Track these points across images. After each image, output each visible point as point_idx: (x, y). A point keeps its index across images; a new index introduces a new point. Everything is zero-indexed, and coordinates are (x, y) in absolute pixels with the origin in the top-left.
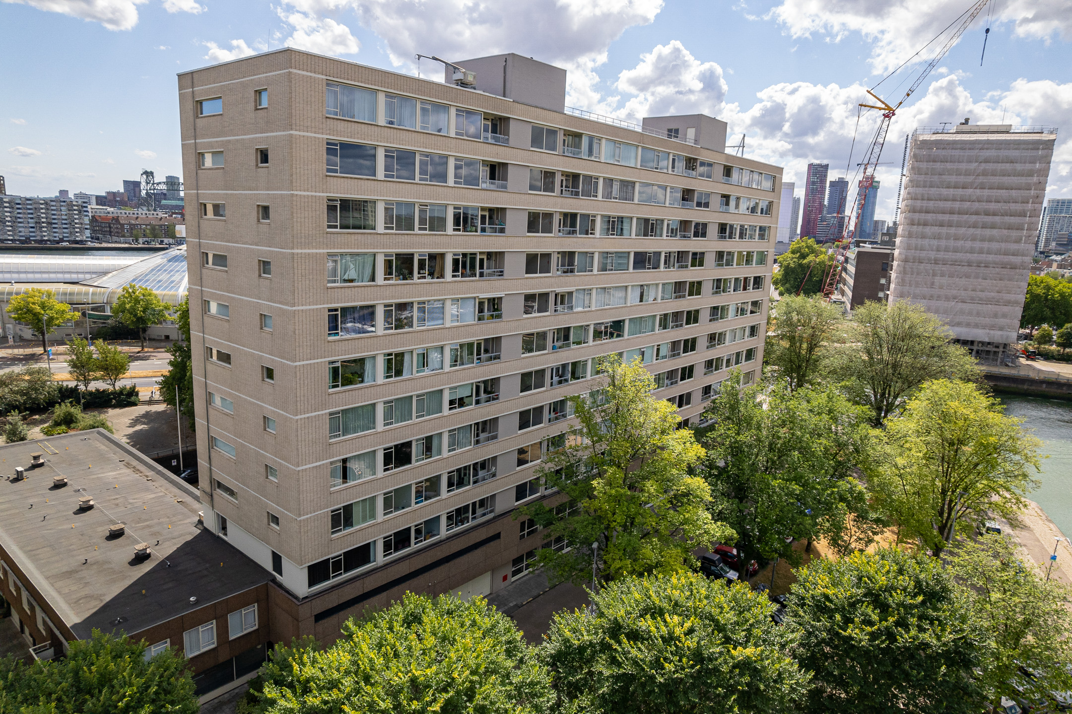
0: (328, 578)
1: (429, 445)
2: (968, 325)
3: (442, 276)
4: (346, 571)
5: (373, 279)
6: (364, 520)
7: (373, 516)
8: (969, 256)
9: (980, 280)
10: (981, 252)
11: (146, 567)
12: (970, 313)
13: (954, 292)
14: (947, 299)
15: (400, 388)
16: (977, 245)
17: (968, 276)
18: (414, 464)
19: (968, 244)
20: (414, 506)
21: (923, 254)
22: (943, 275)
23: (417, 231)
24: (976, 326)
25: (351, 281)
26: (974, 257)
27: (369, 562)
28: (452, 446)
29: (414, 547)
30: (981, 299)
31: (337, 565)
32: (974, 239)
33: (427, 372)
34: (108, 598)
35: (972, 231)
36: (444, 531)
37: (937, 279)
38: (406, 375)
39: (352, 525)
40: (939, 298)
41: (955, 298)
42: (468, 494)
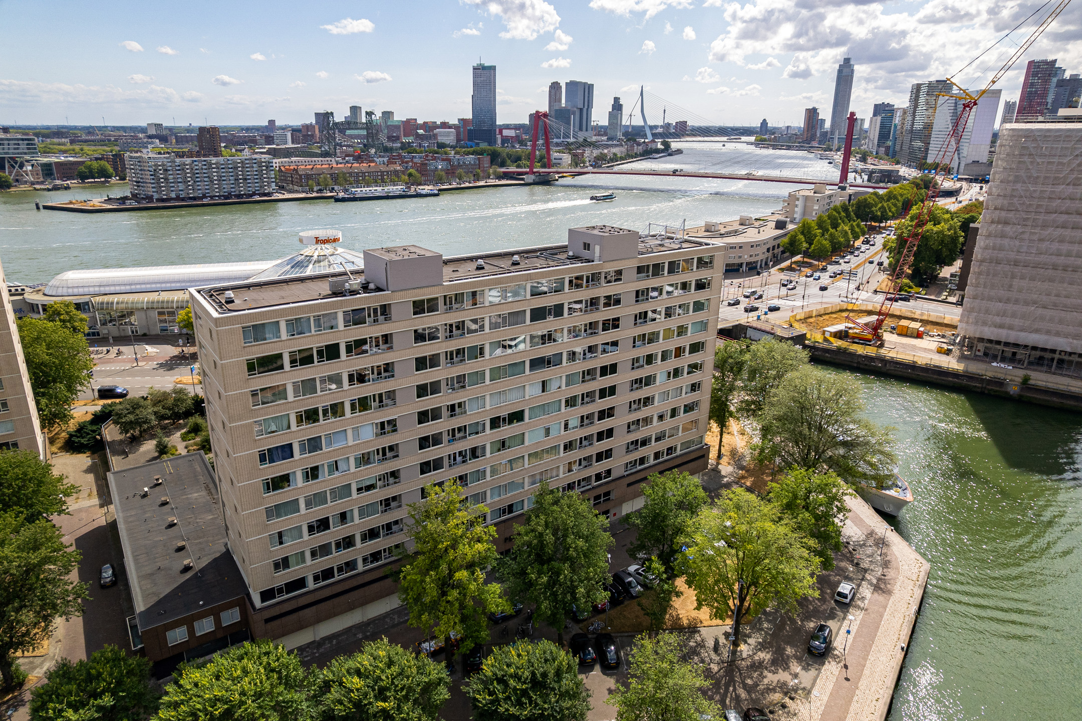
0: (275, 597)
1: (343, 517)
2: (1048, 332)
3: (343, 414)
4: (287, 593)
5: (289, 427)
6: (298, 564)
7: (304, 561)
8: (1054, 259)
9: (1065, 285)
10: (1069, 255)
11: (188, 575)
12: (1051, 320)
13: (1035, 296)
14: (1026, 303)
15: (315, 487)
16: (1065, 247)
17: (1051, 280)
18: (332, 529)
19: (1055, 246)
20: (335, 554)
21: (1001, 255)
22: (1022, 278)
23: (319, 393)
24: (1058, 334)
25: (273, 432)
26: (1061, 260)
27: (305, 587)
28: (361, 515)
29: (337, 578)
30: (1065, 306)
31: (280, 591)
32: (1062, 241)
33: (337, 474)
34: (162, 596)
35: (1060, 231)
36: (361, 567)
37: (1016, 282)
38: (320, 479)
39: (289, 567)
40: (1017, 301)
41: (1035, 303)
42: (380, 543)
